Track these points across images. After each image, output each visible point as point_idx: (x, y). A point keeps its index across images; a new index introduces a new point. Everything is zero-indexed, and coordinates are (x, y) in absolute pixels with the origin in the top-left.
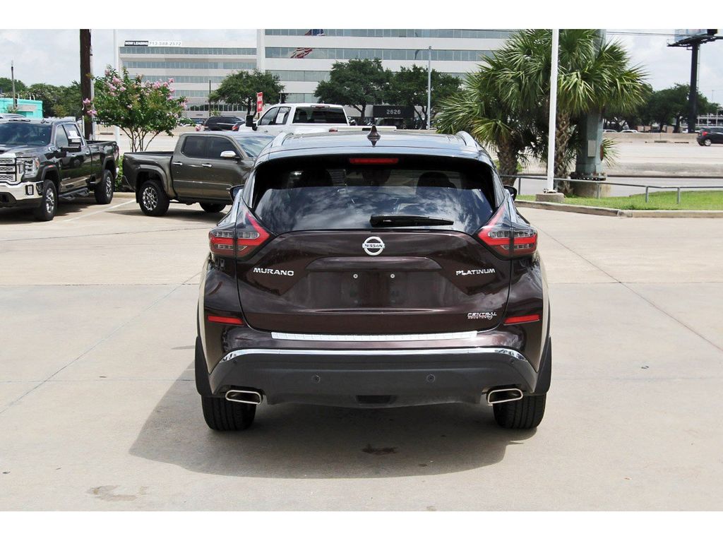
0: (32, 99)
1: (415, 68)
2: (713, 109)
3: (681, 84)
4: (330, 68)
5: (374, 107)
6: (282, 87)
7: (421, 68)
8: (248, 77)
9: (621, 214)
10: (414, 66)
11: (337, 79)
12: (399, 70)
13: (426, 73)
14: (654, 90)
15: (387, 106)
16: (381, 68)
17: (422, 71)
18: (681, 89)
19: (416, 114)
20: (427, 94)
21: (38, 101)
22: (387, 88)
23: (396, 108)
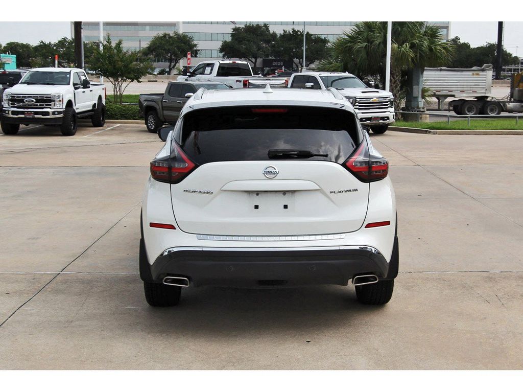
0: (9, 54)
1: (294, 31)
2: (516, 60)
3: (491, 43)
4: (231, 31)
5: (263, 60)
6: (195, 45)
7: (298, 31)
8: (170, 37)
9: (430, 132)
10: (293, 29)
11: (236, 39)
12: (282, 32)
13: (302, 35)
14: (471, 47)
15: (273, 59)
16: (269, 31)
17: (299, 33)
18: (490, 47)
19: (294, 64)
20: (303, 51)
21: (12, 55)
22: (273, 46)
23: (280, 61)
